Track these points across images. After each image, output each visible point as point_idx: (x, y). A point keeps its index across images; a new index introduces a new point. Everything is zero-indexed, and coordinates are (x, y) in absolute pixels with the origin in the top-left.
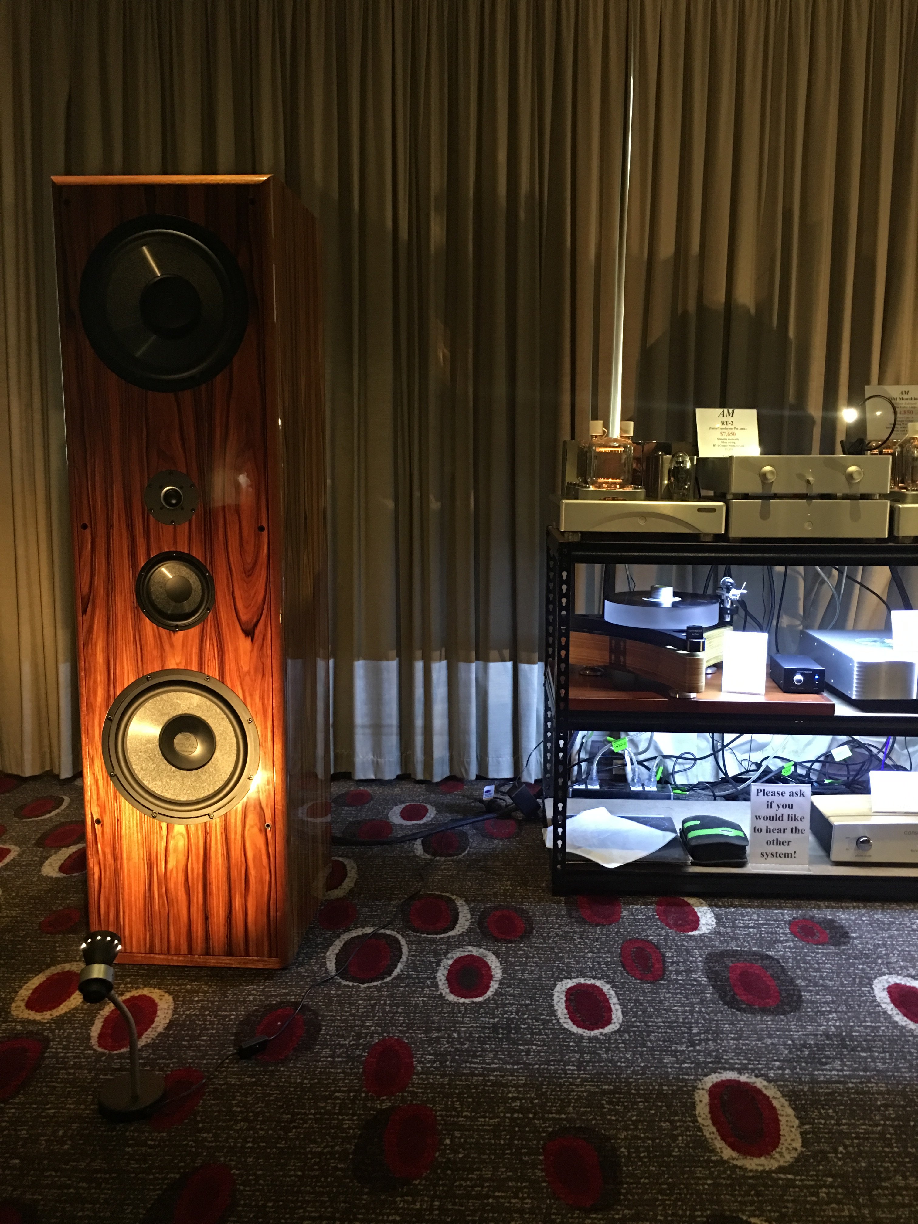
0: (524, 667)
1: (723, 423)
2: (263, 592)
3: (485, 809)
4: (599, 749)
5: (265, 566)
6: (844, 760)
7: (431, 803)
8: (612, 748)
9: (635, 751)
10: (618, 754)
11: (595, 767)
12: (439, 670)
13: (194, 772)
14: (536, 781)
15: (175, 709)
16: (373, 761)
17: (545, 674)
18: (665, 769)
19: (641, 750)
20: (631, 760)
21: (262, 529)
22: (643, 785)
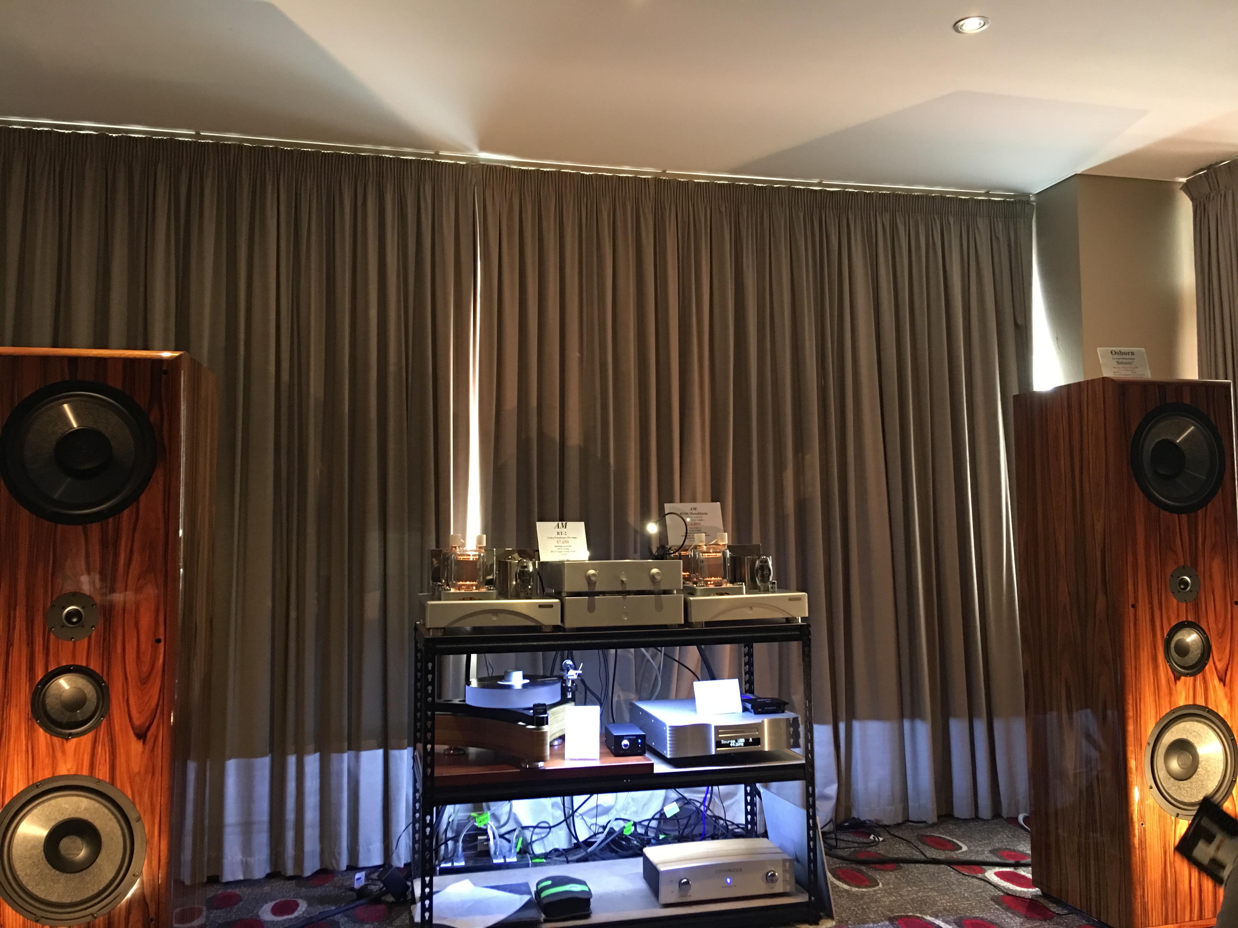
0: (394, 753)
1: (558, 534)
2: (157, 696)
3: (356, 897)
4: (464, 825)
5: (160, 673)
6: (675, 815)
7: (301, 898)
8: (477, 824)
9: (497, 825)
10: (481, 829)
11: (460, 844)
12: (312, 763)
13: (77, 874)
14: (405, 865)
15: (62, 814)
16: (242, 862)
17: (413, 758)
18: (524, 840)
19: (502, 822)
20: (494, 834)
21: (159, 641)
22: (504, 857)
